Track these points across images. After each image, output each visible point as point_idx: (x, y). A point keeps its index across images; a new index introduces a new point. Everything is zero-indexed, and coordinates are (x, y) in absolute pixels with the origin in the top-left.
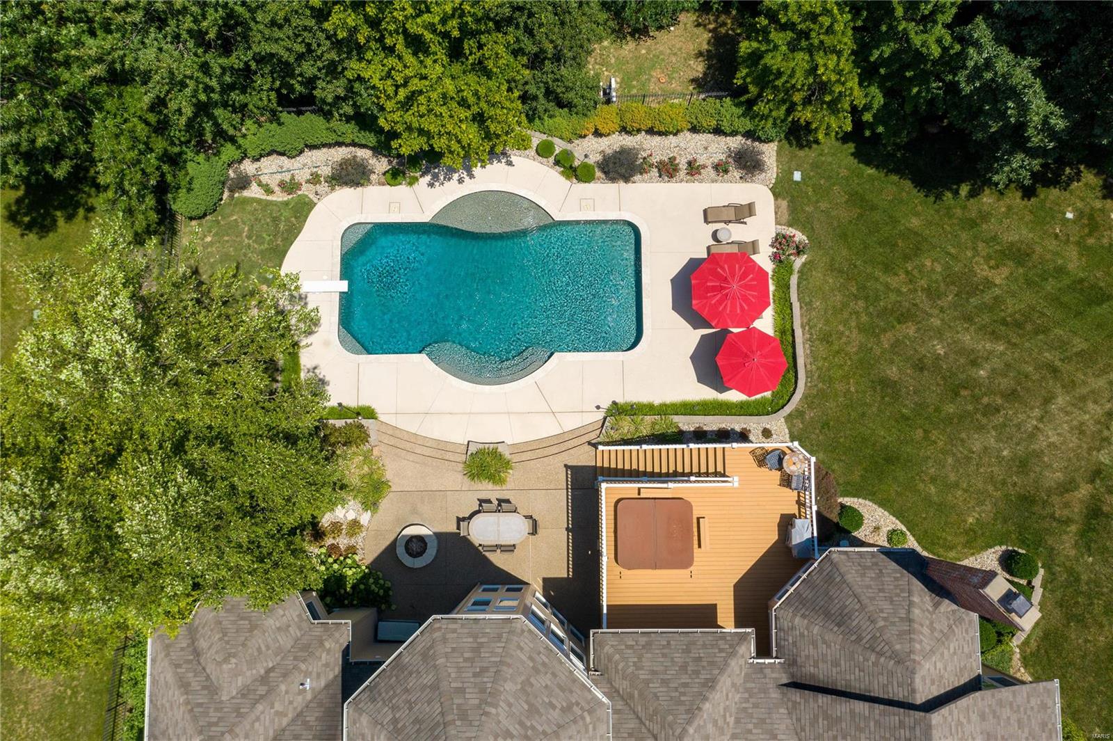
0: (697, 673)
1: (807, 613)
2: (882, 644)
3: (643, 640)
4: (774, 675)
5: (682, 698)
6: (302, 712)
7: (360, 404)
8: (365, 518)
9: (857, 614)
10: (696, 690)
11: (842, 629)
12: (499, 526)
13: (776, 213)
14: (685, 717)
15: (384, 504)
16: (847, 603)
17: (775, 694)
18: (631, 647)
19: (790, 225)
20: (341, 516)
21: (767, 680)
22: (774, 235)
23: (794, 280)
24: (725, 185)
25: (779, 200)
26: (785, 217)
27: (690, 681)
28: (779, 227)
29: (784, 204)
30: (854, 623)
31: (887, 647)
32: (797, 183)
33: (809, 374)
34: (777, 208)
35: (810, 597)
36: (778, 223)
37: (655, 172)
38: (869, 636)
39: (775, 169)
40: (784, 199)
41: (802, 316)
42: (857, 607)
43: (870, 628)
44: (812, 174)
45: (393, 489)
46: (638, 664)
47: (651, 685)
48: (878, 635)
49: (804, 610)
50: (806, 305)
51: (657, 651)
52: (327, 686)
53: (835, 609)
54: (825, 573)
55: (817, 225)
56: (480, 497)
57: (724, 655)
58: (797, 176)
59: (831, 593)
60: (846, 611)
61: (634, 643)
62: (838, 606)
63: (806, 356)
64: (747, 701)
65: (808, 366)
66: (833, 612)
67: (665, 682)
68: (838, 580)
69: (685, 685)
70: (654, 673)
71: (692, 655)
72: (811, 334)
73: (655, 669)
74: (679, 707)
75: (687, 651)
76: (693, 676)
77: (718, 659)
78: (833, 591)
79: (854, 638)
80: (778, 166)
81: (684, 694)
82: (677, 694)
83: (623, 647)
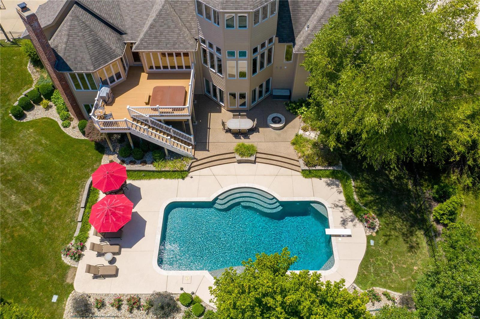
0: (156, 32)
1: (109, 49)
2: (82, 26)
3: (177, 46)
4: (128, 37)
5: (163, 20)
6: (307, 21)
7: (310, 179)
8: (301, 132)
9: (89, 41)
10: (157, 24)
11: (96, 38)
12: (240, 125)
13: (75, 275)
14: (162, 12)
15: (293, 137)
16: (92, 47)
17: (129, 31)
18: (182, 43)
19: (69, 267)
20: (312, 134)
21: (131, 36)
22: (80, 261)
23: (77, 234)
24: (100, 292)
25: (71, 283)
26: (70, 273)
27: (160, 28)
28: (76, 266)
29: (69, 280)
30: (91, 38)
31: (81, 24)
32: (56, 294)
33: (83, 187)
34: (73, 278)
35: (106, 56)
36: (76, 269)
37: (143, 302)
38: (86, 31)
39: (67, 304)
40: (68, 283)
41: (78, 215)
42: (88, 44)
43: (85, 34)
44: (45, 300)
45: (289, 143)
46: (178, 35)
47: (174, 26)
48: (83, 30)
49: (110, 51)
50: (73, 220)
51: (171, 41)
52: (299, 32)
53: (97, 46)
54: (98, 62)
55: (54, 266)
56: (249, 140)
57: (145, 40)
58: (55, 298)
59: (97, 53)
60: (93, 44)
61: (180, 45)
62: (96, 47)
63: (82, 195)
64: (140, 30)
65: (83, 190)
66: (98, 46)
67: (169, 27)
68: (93, 58)
69: (161, 26)
70: (173, 32)
71: (158, 39)
72: (76, 205)
73: (172, 33)
74: (164, 16)
75: (160, 41)
76: (158, 30)
77: (148, 38)
78: (96, 54)
79: (93, 33)
80: (65, 305)
81: (162, 22)
82: (165, 22)
83: (184, 43)
